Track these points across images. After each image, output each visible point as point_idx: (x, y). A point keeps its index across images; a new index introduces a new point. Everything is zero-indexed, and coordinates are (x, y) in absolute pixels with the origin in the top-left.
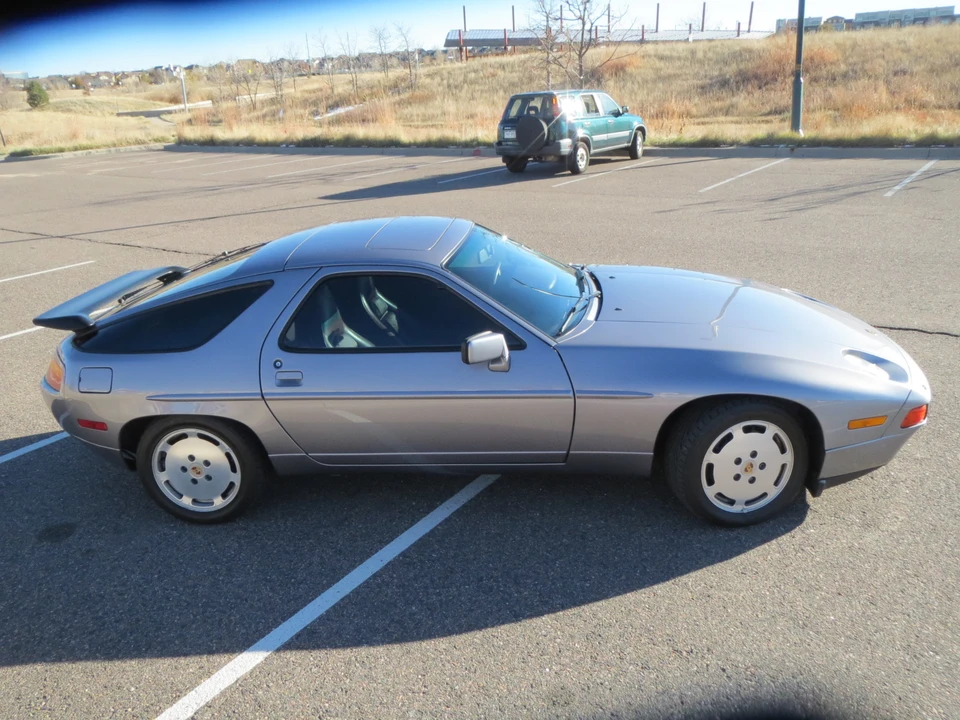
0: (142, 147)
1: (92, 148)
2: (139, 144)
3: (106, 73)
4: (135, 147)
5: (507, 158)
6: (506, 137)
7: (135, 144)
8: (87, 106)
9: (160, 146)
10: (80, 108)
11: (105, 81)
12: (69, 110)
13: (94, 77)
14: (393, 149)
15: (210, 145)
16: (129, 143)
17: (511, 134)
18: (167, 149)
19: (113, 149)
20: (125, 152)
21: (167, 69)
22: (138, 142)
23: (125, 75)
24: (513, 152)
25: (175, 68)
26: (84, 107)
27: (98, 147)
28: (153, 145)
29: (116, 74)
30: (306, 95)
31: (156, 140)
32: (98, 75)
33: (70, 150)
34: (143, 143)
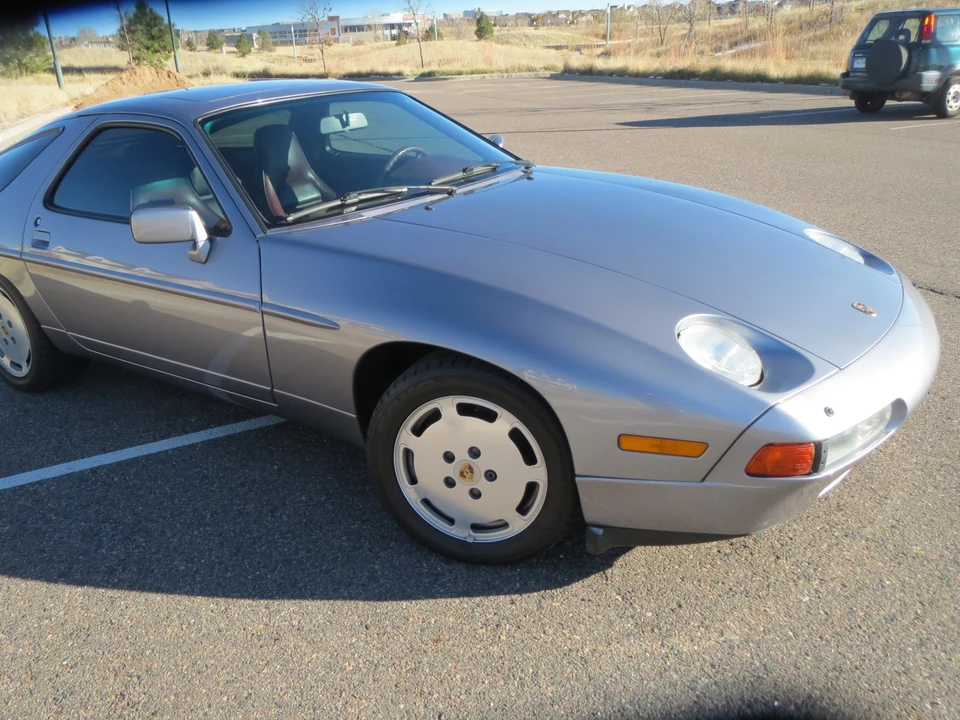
0: (532, 73)
1: (486, 73)
2: (530, 71)
3: (566, 12)
4: (526, 74)
5: (856, 94)
6: (856, 66)
7: (526, 71)
8: (524, 39)
9: (548, 74)
10: (518, 41)
11: (562, 19)
12: (508, 43)
13: (554, 16)
14: (758, 84)
15: (589, 74)
16: (520, 70)
17: (860, 64)
18: (553, 77)
19: (505, 75)
20: (518, 78)
21: (622, 9)
22: (530, 69)
23: (581, 14)
24: (861, 86)
25: (629, 7)
26: (521, 40)
27: (492, 72)
28: (542, 73)
29: (573, 13)
30: (719, 30)
31: (546, 69)
32: (558, 13)
33: (467, 73)
34: (534, 70)
